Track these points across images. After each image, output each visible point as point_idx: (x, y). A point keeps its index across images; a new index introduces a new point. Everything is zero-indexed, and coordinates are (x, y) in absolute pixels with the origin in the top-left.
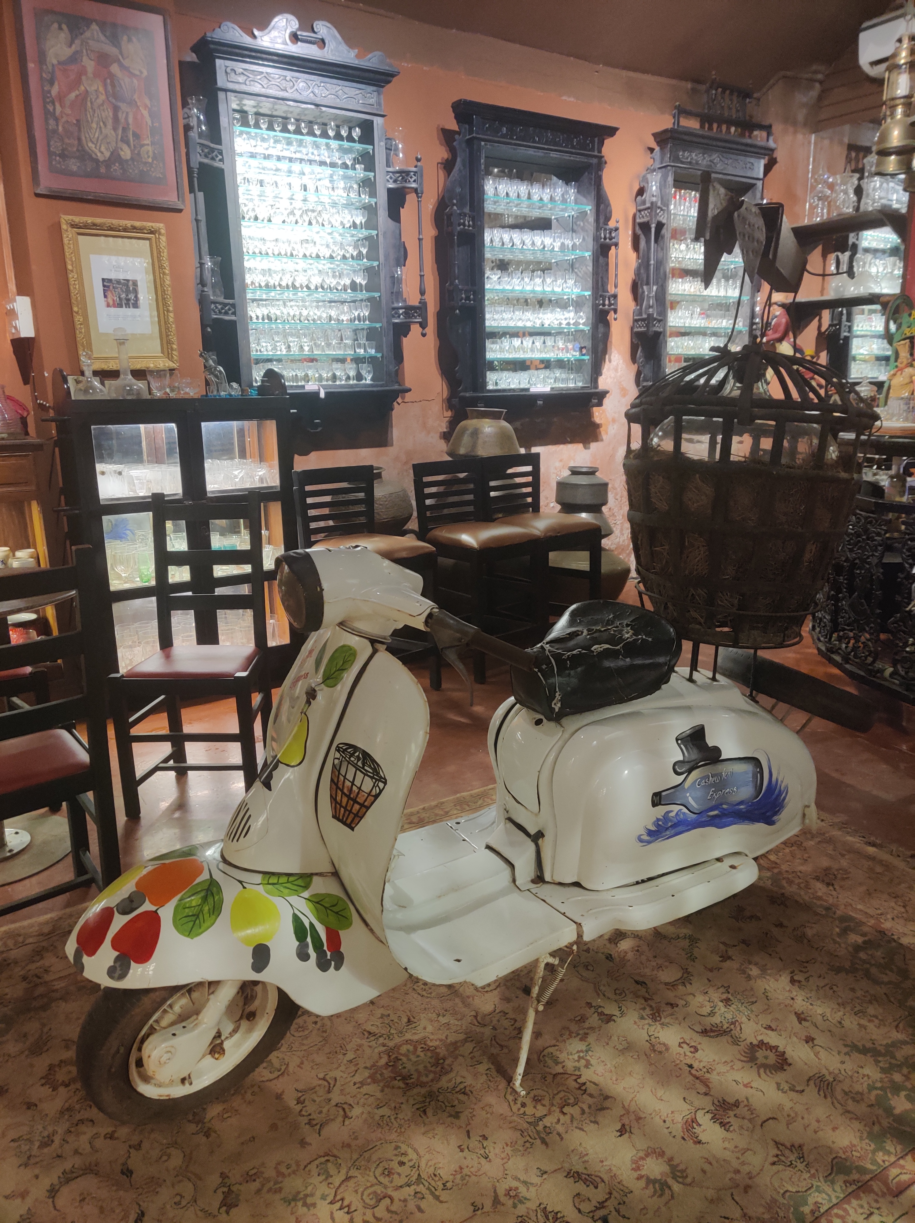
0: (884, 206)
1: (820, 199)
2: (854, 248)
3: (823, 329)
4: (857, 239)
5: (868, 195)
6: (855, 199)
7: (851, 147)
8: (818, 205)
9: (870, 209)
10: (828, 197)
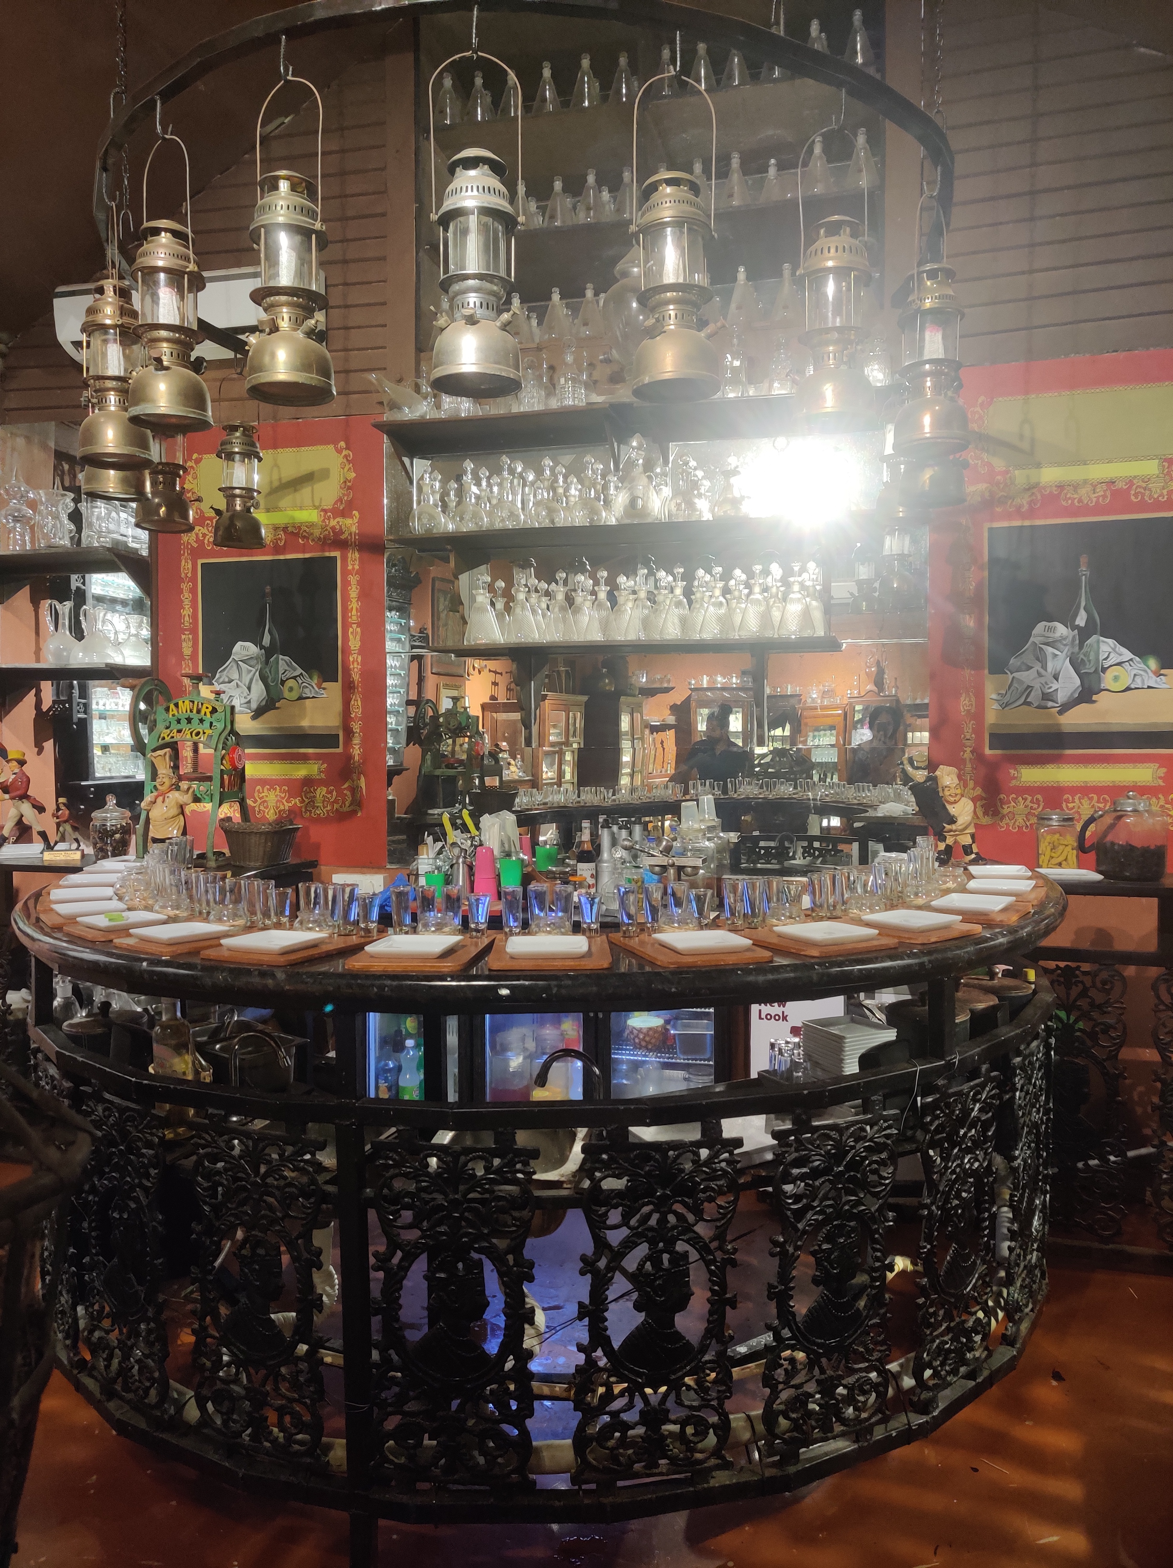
0: (116, 543)
1: (16, 520)
2: (80, 597)
3: (45, 708)
4: (84, 584)
5: (90, 525)
6: (73, 527)
7: (61, 456)
8: (15, 528)
9: (96, 544)
10: (31, 519)
